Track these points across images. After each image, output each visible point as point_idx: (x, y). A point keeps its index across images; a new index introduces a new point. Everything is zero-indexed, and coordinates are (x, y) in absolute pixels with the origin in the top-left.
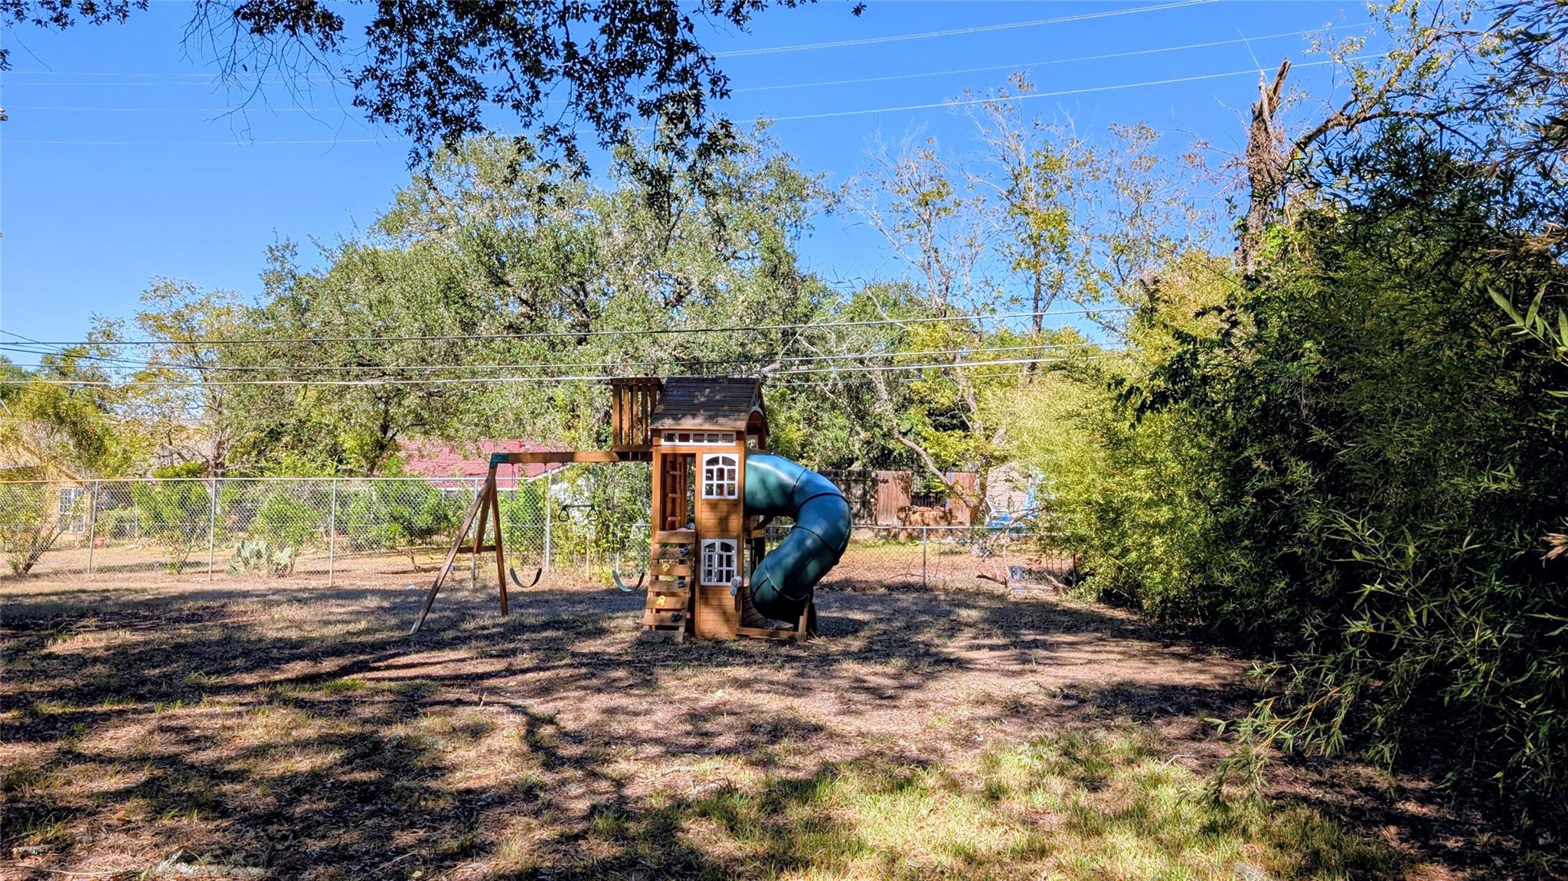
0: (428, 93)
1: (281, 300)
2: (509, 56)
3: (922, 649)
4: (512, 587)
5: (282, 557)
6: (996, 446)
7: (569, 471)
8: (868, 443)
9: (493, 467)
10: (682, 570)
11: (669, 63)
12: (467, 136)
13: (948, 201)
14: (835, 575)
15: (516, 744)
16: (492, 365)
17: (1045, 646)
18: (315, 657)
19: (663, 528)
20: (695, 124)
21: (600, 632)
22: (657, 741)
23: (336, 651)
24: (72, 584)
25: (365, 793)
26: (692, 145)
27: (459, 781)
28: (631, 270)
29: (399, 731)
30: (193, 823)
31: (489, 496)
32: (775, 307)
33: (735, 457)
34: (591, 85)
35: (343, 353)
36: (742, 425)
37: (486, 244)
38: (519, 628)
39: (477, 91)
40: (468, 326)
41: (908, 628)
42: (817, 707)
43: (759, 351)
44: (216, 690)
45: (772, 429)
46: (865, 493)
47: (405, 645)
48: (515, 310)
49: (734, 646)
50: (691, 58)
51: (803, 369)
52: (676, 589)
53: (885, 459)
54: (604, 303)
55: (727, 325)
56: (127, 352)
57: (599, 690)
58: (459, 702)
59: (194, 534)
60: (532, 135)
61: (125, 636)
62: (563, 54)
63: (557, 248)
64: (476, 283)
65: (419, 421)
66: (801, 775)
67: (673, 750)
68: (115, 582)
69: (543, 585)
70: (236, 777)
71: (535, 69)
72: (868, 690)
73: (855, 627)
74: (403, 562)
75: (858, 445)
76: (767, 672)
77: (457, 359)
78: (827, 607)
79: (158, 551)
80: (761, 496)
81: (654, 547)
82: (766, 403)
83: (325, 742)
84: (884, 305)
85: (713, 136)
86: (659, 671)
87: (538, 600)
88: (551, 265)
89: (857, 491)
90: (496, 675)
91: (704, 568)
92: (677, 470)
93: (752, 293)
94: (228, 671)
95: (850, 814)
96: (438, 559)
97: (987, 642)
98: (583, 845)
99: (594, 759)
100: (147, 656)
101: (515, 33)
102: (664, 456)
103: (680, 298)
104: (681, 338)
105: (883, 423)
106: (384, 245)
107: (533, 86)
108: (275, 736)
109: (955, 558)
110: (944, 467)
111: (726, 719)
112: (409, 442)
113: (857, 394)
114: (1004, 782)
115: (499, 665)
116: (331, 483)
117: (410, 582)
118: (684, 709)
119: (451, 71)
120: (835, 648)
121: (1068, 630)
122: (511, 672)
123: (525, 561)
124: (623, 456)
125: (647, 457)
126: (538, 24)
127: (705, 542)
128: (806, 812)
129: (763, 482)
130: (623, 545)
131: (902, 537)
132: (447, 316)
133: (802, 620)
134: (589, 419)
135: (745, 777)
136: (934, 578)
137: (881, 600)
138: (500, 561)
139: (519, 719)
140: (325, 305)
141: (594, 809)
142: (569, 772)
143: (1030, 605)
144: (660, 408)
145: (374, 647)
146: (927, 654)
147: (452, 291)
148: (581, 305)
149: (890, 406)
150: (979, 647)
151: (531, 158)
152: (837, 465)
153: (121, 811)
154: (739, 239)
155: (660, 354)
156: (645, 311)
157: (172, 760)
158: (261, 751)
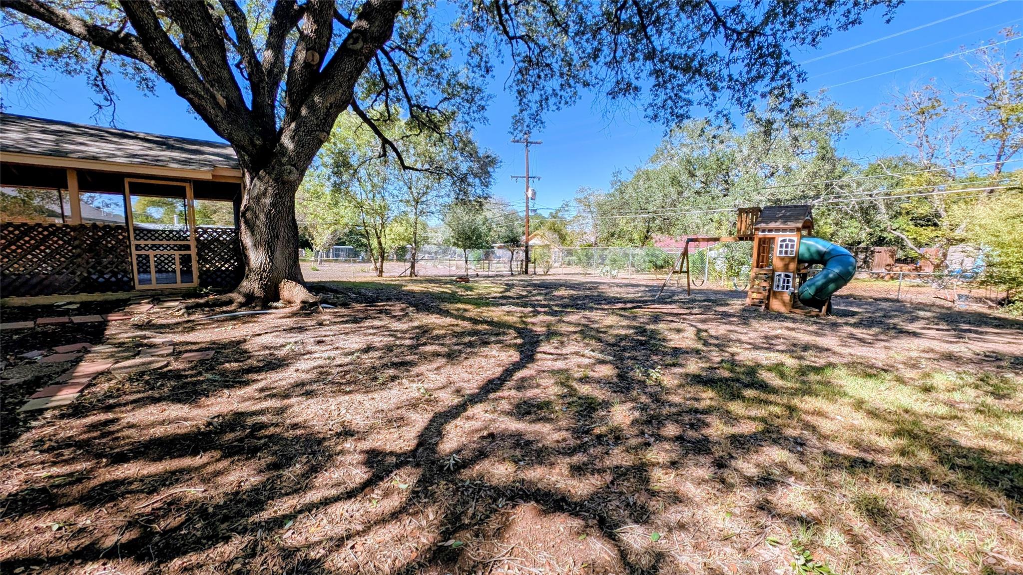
0: (671, 108)
1: (616, 190)
2: (704, 86)
3: (892, 326)
4: (692, 287)
5: (614, 273)
6: (958, 234)
7: (716, 245)
8: (871, 234)
9: (687, 243)
10: (764, 284)
11: (777, 72)
12: (685, 121)
13: (939, 110)
14: (844, 291)
15: (693, 336)
16: (688, 207)
17: (976, 332)
18: (625, 303)
19: (757, 267)
20: (788, 96)
21: (728, 305)
22: (750, 344)
23: (631, 302)
24: (558, 277)
25: (642, 343)
26: (786, 106)
27: (672, 344)
28: (750, 165)
29: (652, 327)
30: (593, 342)
31: (685, 254)
32: (822, 173)
33: (795, 239)
34: (739, 90)
35: (636, 206)
36: (800, 225)
37: (689, 162)
38: (694, 301)
39: (690, 103)
40: (680, 193)
41: (884, 316)
42: (829, 341)
43: (812, 194)
44: (597, 309)
45: (816, 227)
46: (866, 257)
47: (653, 302)
48: (698, 186)
49: (788, 315)
50: (788, 67)
51: (835, 201)
52: (761, 291)
53: (881, 242)
54: (736, 179)
55: (796, 183)
56: (572, 209)
57: (726, 324)
58: (672, 321)
59: (589, 264)
60: (711, 116)
61: (572, 292)
62: (727, 80)
63: (718, 160)
64: (684, 178)
65: (660, 229)
66: (817, 365)
67: (756, 347)
68: (569, 278)
69: (704, 287)
70: (605, 333)
71: (715, 88)
72: (857, 339)
73: (853, 314)
74: (654, 277)
75: (864, 235)
76: (803, 326)
77: (675, 206)
78: (839, 304)
79: (579, 269)
80: (807, 255)
81: (752, 274)
82: (814, 215)
83: (629, 327)
84: (888, 167)
85: (797, 100)
86: (751, 320)
87: (701, 292)
88: (714, 167)
89: (862, 256)
90: (686, 314)
91: (776, 283)
92: (765, 245)
93: (810, 168)
94: (600, 304)
95: (841, 382)
96: (665, 276)
97: (935, 327)
98: (718, 371)
99: (724, 345)
100: (578, 298)
101: (708, 76)
102: (760, 239)
103: (772, 174)
104: (772, 191)
105: (881, 225)
106: (650, 167)
107: (713, 95)
108: (614, 323)
109: (920, 289)
110: (920, 245)
111: (782, 340)
112: (656, 236)
113: (866, 213)
114: (935, 385)
115: (687, 311)
116: (630, 249)
117: (655, 283)
118: (763, 334)
119: (680, 97)
120: (840, 321)
121: (996, 327)
122: (691, 314)
123: (697, 278)
124: (741, 239)
125: (752, 239)
126: (717, 70)
127: (777, 273)
128: (819, 378)
129: (809, 250)
130: (738, 274)
131: (887, 278)
132: (673, 190)
133: (824, 308)
134: (726, 226)
135: (790, 362)
136: (902, 297)
137: (870, 304)
138: (688, 278)
139: (694, 329)
140: (630, 190)
141: (722, 361)
142: (712, 348)
143: (969, 313)
144: (760, 219)
145: (644, 302)
146: (894, 328)
147: (675, 181)
148: (726, 182)
149: (887, 216)
150: (929, 329)
151: (711, 125)
152: (852, 245)
153: (575, 336)
154: (805, 145)
155: (762, 198)
156: (755, 181)
157: (587, 326)
158: (611, 327)
